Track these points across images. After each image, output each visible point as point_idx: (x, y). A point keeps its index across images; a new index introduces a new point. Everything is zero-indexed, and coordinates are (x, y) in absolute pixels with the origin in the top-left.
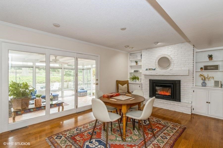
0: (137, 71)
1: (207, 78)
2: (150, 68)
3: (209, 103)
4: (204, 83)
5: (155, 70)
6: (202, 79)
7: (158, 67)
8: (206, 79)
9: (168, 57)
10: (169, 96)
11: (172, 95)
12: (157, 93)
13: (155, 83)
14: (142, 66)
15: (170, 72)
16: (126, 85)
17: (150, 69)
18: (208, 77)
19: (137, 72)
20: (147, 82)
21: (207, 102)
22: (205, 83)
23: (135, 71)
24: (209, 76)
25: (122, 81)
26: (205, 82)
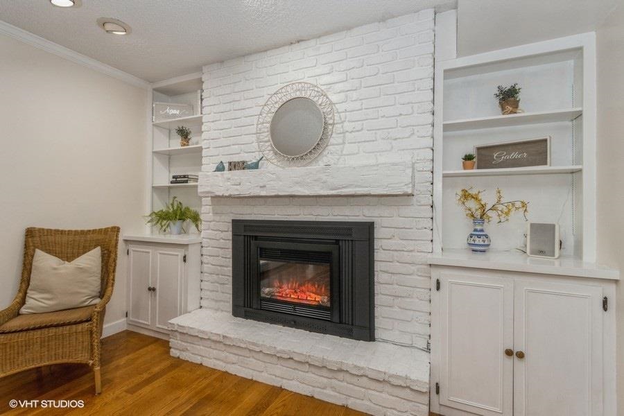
0: (184, 177)
1: (493, 208)
2: (236, 159)
3: (521, 355)
4: (479, 236)
5: (256, 166)
6: (473, 216)
7: (270, 155)
8: (490, 213)
9: (315, 99)
10: (319, 307)
11: (336, 305)
12: (267, 290)
13: (256, 238)
14: (204, 153)
15: (324, 178)
16: (96, 253)
17: (234, 166)
18: (499, 202)
19: (186, 182)
20: (223, 235)
21: (509, 353)
22: (486, 236)
23: (177, 179)
24: (503, 200)
25: (70, 232)
26: (482, 231)
